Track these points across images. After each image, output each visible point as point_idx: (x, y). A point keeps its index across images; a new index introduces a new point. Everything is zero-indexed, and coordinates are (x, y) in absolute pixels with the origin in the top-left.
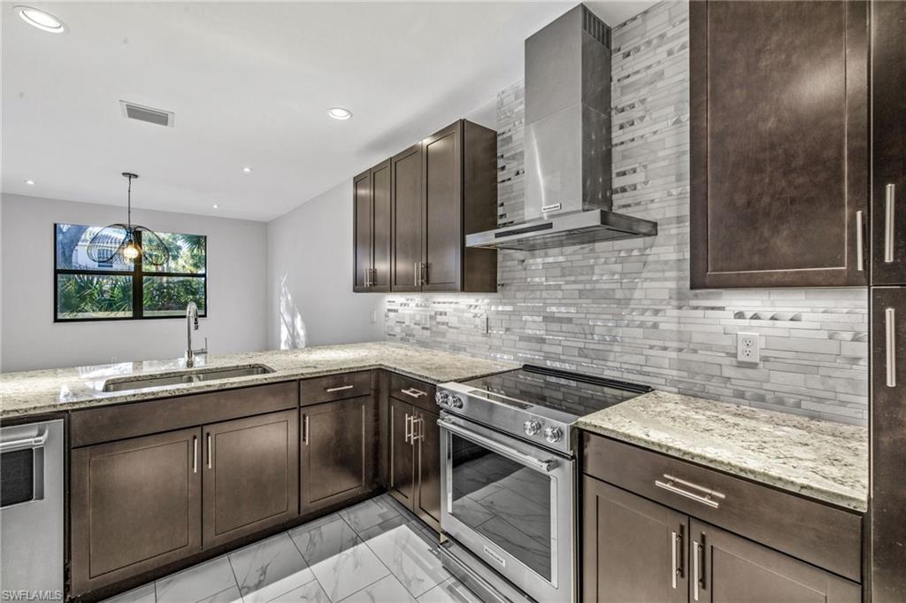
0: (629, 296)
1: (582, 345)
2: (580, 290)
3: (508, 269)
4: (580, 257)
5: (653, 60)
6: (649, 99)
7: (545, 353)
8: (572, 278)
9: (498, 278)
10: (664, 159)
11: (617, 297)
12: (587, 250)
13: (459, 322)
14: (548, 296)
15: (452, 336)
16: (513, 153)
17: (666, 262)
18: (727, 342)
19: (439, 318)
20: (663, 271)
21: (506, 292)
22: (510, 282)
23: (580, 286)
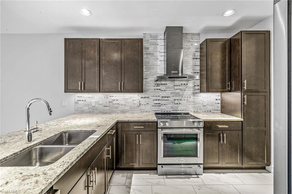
0: (183, 94)
1: (172, 106)
2: (171, 93)
3: (147, 86)
4: (171, 84)
5: (188, 45)
6: (187, 52)
7: (161, 109)
8: (169, 89)
9: (143, 89)
10: (190, 65)
11: (180, 94)
12: (173, 83)
13: (125, 103)
14: (161, 94)
15: (121, 108)
16: (149, 53)
17: (191, 87)
18: (202, 102)
19: (114, 102)
20: (190, 89)
21: (147, 93)
22: (148, 90)
23: (171, 91)
